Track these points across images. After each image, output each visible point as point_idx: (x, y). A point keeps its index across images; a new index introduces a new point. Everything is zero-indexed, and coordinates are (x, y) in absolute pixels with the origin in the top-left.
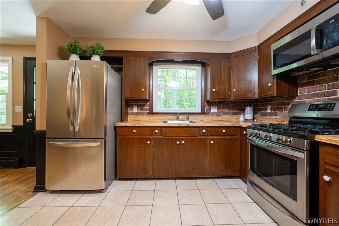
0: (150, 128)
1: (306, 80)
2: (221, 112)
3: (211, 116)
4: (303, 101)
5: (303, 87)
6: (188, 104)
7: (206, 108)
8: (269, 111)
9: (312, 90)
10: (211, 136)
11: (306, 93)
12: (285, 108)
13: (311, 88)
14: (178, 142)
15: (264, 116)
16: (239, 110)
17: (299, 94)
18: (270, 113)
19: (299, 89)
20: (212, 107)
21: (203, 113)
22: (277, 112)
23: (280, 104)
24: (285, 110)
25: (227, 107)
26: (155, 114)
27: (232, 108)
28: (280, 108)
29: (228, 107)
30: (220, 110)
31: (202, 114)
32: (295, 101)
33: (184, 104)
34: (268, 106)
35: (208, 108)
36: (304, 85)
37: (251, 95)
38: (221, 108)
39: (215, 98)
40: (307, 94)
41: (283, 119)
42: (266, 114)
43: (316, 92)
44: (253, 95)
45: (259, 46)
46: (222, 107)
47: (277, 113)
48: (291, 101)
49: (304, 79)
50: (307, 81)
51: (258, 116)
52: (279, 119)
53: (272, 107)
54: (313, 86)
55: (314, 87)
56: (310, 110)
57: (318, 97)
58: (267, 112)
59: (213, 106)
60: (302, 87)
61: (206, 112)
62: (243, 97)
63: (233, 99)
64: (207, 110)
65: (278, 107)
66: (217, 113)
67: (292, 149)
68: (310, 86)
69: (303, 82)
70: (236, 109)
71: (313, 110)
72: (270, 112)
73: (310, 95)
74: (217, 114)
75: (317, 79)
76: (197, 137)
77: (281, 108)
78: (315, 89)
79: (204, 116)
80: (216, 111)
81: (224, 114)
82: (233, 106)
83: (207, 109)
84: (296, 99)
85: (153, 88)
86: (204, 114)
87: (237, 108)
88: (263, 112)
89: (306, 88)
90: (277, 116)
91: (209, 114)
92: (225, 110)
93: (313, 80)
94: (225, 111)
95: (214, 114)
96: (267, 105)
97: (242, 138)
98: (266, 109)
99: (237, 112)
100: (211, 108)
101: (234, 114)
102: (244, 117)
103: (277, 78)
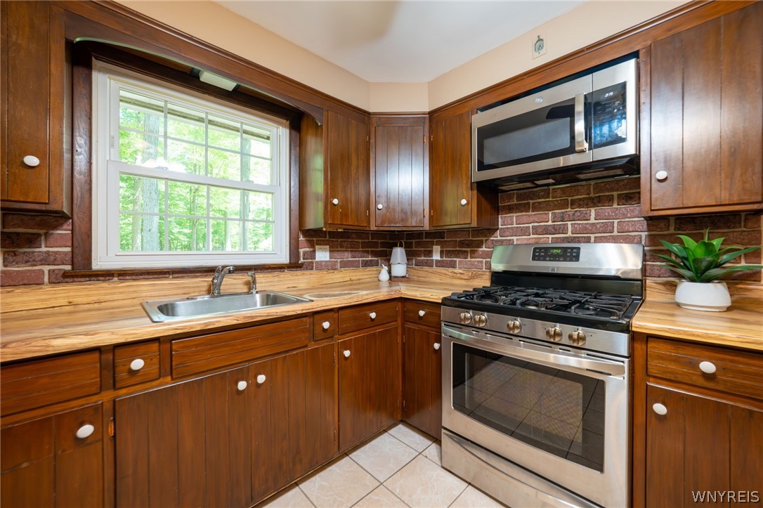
0: (96, 355)
1: (515, 200)
2: (339, 260)
3: (314, 271)
4: (510, 240)
5: (509, 213)
6: (187, 231)
7: (301, 251)
8: (436, 256)
9: (525, 221)
10: (343, 336)
11: (515, 225)
12: (473, 252)
13: (525, 217)
14: (242, 385)
15: (426, 268)
16: (375, 254)
17: (500, 227)
18: (440, 261)
19: (500, 216)
20: (317, 247)
21: (294, 265)
22: (454, 259)
23: (462, 244)
24: (473, 255)
25: (351, 248)
26: (107, 275)
27: (361, 249)
28: (461, 251)
29: (353, 248)
30: (336, 254)
31: (293, 267)
32: (492, 238)
33: (175, 231)
34: (434, 247)
35: (307, 249)
36: (510, 209)
37: (416, 222)
38: (339, 249)
39: (336, 222)
40: (517, 227)
41: (470, 274)
42: (429, 264)
43: (532, 224)
44: (420, 221)
45: (431, 113)
46: (341, 247)
47: (455, 261)
48: (484, 239)
49: (510, 198)
50: (515, 202)
51: (412, 268)
52: (461, 274)
53: (444, 249)
54: (528, 213)
55: (529, 216)
56: (536, 258)
57: (536, 234)
58: (433, 260)
59: (320, 244)
60: (506, 214)
61: (302, 260)
62: (397, 226)
63: (376, 229)
64: (304, 255)
65: (458, 249)
66: (329, 263)
67: (587, 355)
68: (522, 212)
69: (509, 203)
70: (367, 252)
71: (542, 258)
72: (439, 258)
73: (522, 229)
74: (329, 267)
75: (533, 201)
76: (306, 346)
77: (465, 251)
78: (531, 219)
79: (299, 273)
80: (328, 259)
81: (345, 265)
82: (364, 245)
83: (305, 253)
84: (495, 235)
85: (90, 163)
86: (297, 267)
87: (370, 249)
88: (423, 258)
89: (515, 215)
90: (455, 267)
91: (309, 267)
92: (346, 254)
93: (526, 202)
94: (348, 257)
95: (321, 266)
96: (433, 244)
97: (409, 325)
98: (430, 253)
99: (370, 258)
100: (314, 251)
101: (366, 264)
102: (390, 272)
103: (478, 190)
